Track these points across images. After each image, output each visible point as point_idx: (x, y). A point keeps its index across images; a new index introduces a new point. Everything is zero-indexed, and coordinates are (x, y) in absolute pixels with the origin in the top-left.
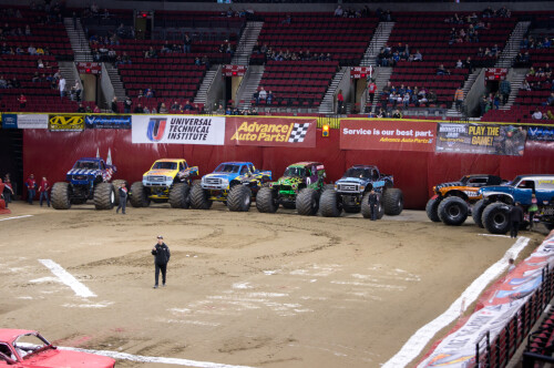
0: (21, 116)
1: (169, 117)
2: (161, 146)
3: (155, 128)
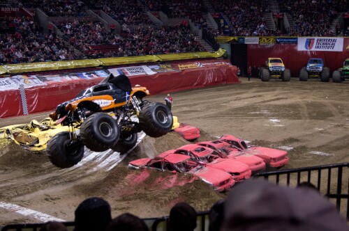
0: (246, 38)
1: (316, 38)
2: (311, 52)
3: (309, 43)
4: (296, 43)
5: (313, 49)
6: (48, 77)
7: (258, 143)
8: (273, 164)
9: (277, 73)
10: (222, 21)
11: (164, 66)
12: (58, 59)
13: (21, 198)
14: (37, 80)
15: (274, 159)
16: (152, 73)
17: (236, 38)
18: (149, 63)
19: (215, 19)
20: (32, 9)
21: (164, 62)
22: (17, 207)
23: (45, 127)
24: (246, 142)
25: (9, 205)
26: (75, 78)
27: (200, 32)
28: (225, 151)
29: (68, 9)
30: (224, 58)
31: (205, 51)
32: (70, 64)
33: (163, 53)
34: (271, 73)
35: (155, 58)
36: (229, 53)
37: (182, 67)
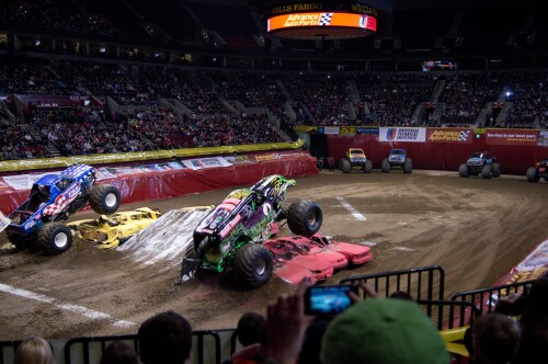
0: (326, 128)
1: (398, 128)
2: (393, 143)
3: (391, 134)
4: (378, 133)
5: (395, 140)
6: (118, 169)
7: (339, 239)
8: (356, 260)
9: (358, 164)
10: (301, 111)
11: (241, 157)
12: (129, 150)
13: (88, 300)
14: (106, 173)
15: (357, 256)
16: (228, 164)
17: (316, 128)
18: (225, 155)
19: (294, 108)
20: (102, 97)
21: (240, 153)
22: (85, 309)
23: (114, 222)
24: (327, 237)
25: (76, 307)
26: (147, 170)
27: (278, 122)
28: (305, 247)
29: (140, 98)
30: (303, 148)
31: (284, 141)
32: (142, 155)
33: (240, 143)
34: (353, 164)
35: (231, 149)
36: (308, 144)
37: (259, 158)
